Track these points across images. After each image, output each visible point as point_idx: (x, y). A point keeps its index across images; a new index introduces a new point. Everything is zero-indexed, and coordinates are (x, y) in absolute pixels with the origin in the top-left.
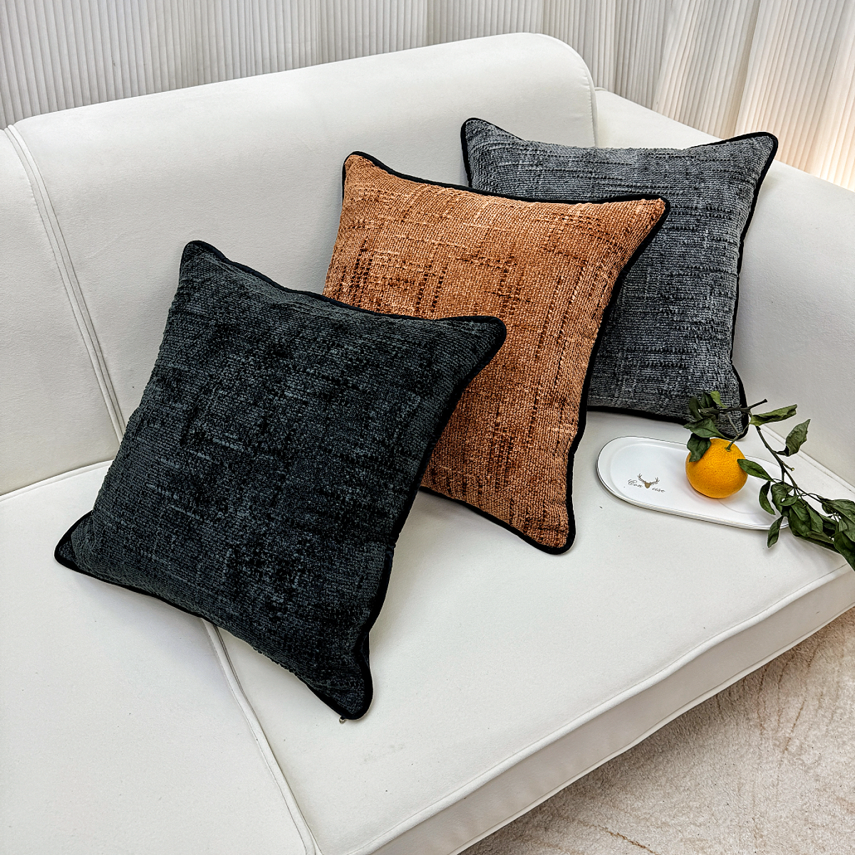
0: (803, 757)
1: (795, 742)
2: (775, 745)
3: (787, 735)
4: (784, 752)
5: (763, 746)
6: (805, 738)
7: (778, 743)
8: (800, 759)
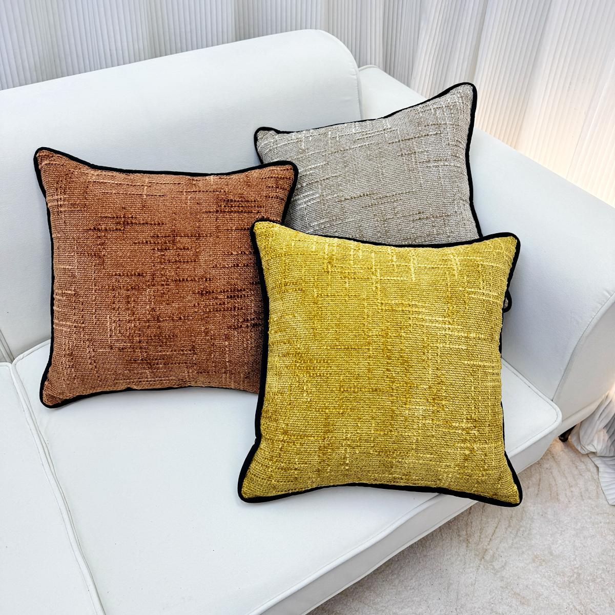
0: (494, 564)
1: (489, 552)
2: (475, 555)
3: (485, 547)
4: (481, 560)
5: (468, 555)
6: (497, 550)
7: (478, 553)
8: (492, 565)
